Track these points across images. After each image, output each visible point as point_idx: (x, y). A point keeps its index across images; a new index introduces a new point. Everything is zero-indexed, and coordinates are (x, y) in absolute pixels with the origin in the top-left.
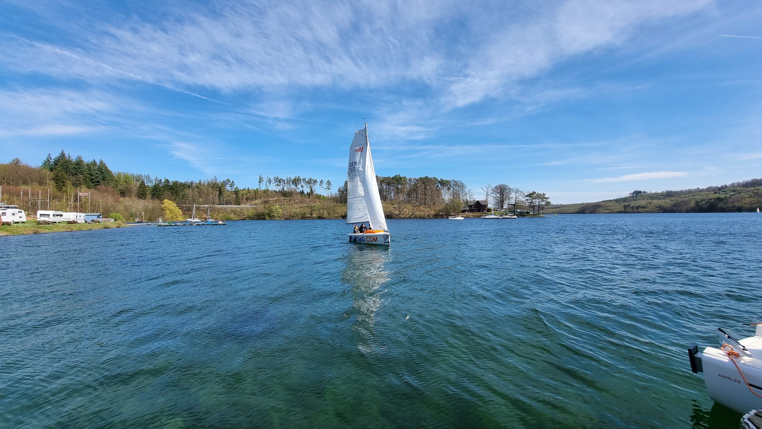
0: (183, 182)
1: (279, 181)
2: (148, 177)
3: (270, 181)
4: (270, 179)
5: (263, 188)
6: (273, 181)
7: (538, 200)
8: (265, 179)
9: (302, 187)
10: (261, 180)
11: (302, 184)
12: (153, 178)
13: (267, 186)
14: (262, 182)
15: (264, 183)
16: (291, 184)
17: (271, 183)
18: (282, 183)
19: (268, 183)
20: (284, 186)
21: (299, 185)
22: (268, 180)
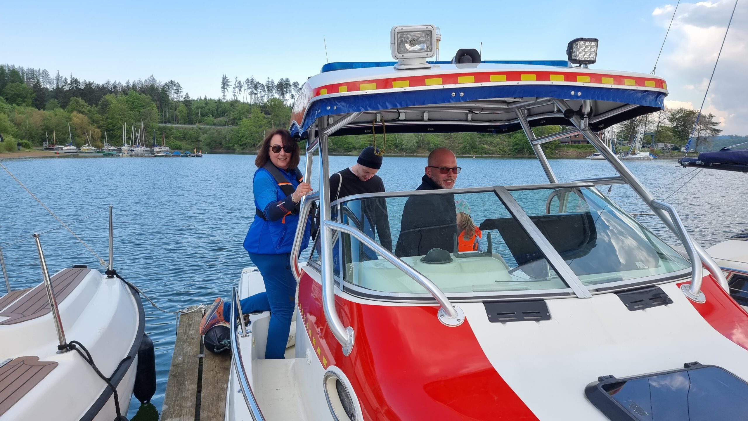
0: (101, 84)
1: (254, 85)
3: (240, 87)
4: (239, 83)
5: (229, 97)
6: (245, 87)
8: (232, 83)
9: (293, 97)
10: (225, 83)
11: (293, 93)
12: (52, 75)
13: (236, 94)
14: (228, 88)
15: (230, 89)
16: (274, 91)
17: (242, 89)
18: (259, 90)
19: (237, 89)
20: (264, 96)
21: (288, 94)
22: (237, 85)
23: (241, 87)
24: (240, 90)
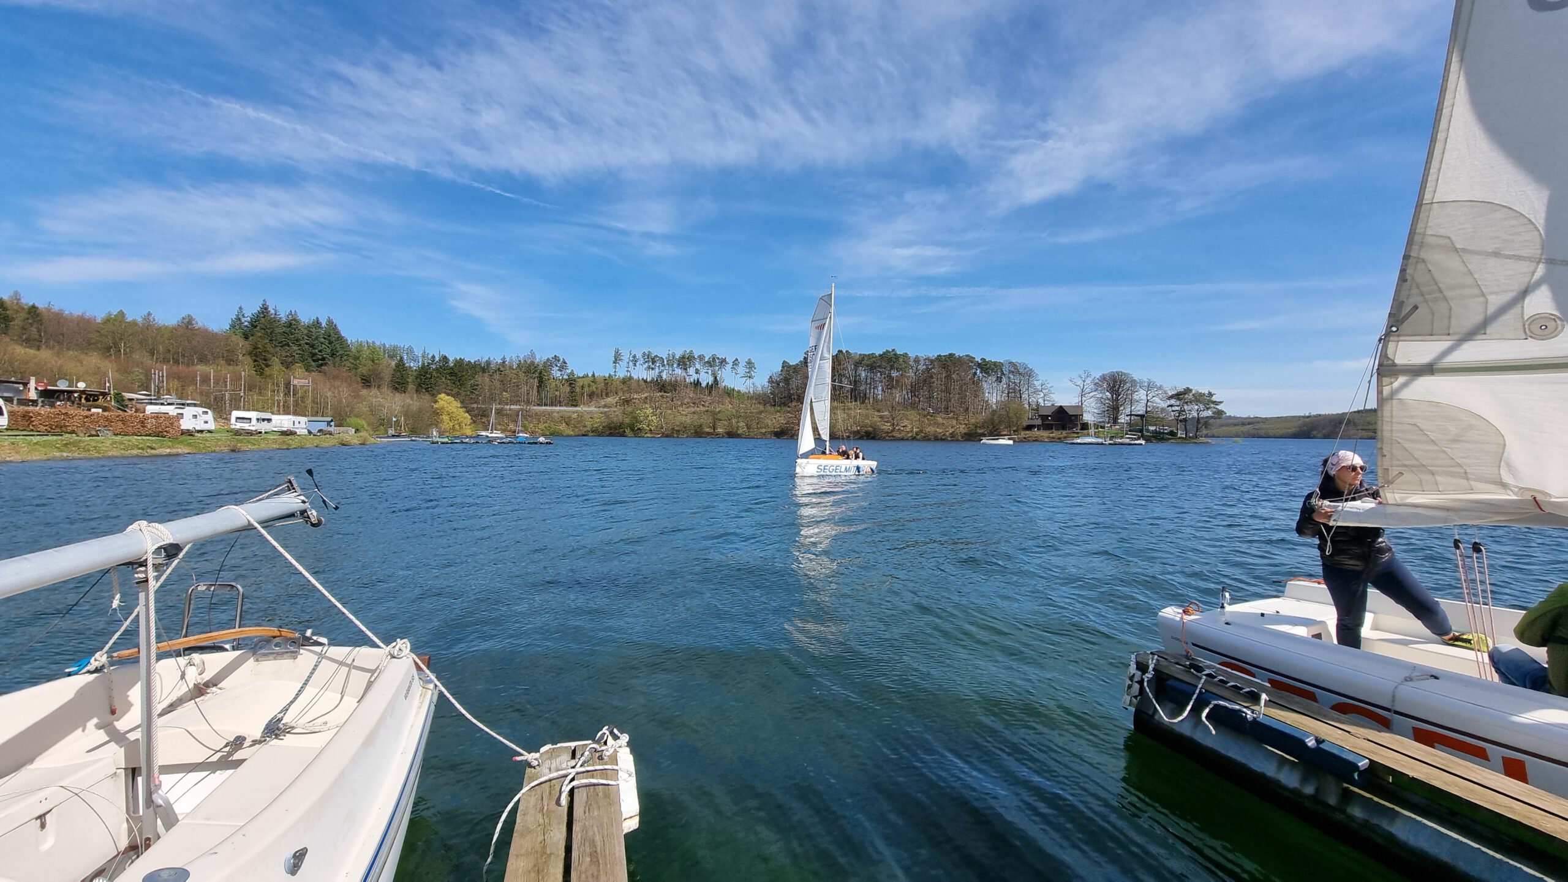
0: (472, 361)
1: (652, 360)
2: (410, 350)
4: (634, 357)
5: (621, 373)
6: (641, 361)
7: (1196, 407)
8: (626, 356)
9: (697, 372)
10: (617, 359)
11: (698, 366)
12: (418, 352)
13: (629, 369)
14: (620, 363)
15: (623, 364)
16: (675, 366)
17: (637, 364)
18: (658, 365)
19: (631, 363)
20: (663, 371)
21: (691, 368)
22: (631, 359)
23: (636, 361)
24: (635, 365)
